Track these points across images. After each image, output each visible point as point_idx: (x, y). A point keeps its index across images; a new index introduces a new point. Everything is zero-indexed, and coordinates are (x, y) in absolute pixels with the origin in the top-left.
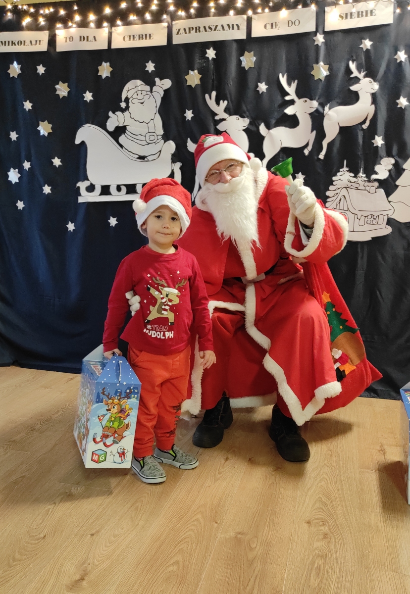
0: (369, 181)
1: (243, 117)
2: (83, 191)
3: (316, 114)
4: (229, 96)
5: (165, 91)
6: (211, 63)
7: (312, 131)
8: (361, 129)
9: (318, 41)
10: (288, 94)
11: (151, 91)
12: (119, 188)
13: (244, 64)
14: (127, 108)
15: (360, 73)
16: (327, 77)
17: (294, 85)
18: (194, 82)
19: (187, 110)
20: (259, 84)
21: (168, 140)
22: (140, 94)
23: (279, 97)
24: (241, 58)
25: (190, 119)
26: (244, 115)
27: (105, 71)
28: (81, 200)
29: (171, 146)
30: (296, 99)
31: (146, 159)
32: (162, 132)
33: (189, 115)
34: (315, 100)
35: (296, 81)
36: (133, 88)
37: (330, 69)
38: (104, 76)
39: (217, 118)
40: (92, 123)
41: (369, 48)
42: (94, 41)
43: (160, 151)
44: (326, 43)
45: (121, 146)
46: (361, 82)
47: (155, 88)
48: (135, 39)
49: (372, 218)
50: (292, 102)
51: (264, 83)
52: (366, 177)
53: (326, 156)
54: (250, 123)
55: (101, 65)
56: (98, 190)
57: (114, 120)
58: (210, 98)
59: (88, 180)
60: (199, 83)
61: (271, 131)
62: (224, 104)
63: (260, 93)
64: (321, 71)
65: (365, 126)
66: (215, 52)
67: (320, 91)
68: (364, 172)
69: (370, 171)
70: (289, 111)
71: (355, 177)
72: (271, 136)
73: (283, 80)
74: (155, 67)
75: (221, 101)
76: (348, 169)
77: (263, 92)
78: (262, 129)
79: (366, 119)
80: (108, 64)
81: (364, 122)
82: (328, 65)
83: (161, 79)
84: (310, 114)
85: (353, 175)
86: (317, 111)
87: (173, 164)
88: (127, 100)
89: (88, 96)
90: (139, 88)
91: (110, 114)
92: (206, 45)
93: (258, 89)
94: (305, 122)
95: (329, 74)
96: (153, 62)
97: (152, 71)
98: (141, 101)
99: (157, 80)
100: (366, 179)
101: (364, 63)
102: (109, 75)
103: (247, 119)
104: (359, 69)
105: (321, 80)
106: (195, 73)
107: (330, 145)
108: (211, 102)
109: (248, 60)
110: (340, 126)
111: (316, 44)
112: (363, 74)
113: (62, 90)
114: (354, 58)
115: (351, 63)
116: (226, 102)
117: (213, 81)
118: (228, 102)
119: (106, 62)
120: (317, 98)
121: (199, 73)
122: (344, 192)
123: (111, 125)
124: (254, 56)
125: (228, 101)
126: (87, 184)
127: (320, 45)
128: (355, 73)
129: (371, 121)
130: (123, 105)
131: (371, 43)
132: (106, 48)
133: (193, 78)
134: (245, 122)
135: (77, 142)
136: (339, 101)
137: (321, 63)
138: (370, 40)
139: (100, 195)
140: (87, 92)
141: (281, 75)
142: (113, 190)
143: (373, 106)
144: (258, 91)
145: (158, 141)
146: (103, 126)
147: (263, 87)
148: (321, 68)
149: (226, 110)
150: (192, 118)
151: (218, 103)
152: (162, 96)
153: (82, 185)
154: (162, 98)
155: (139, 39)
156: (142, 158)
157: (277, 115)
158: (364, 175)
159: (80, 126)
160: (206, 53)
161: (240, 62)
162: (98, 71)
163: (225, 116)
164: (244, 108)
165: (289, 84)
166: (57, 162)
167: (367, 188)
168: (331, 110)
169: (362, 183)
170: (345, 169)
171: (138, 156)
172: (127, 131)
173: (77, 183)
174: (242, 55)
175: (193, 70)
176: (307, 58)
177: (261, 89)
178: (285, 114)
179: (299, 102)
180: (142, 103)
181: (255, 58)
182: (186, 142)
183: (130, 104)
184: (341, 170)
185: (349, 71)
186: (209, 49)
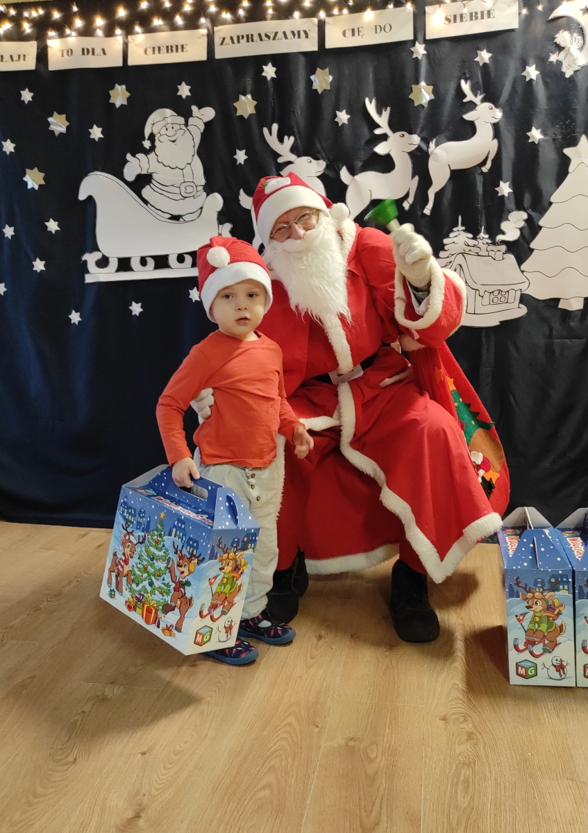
0: (494, 243)
1: (317, 159)
2: (92, 266)
3: (419, 154)
4: (296, 130)
5: (206, 124)
6: (270, 84)
7: (413, 177)
8: (479, 172)
9: (418, 52)
10: (378, 126)
11: (186, 125)
12: (143, 261)
13: (316, 86)
14: (153, 148)
15: (476, 96)
16: (431, 102)
17: (386, 114)
18: (247, 111)
19: (237, 151)
20: (337, 112)
21: (212, 192)
22: (170, 129)
23: (366, 131)
24: (312, 77)
25: (242, 163)
26: (318, 155)
27: (119, 96)
28: (89, 279)
29: (217, 201)
30: (389, 132)
31: (181, 219)
32: (203, 182)
33: (241, 156)
34: (415, 133)
35: (389, 109)
36: (160, 121)
37: (435, 92)
38: (118, 105)
39: (280, 160)
40: (102, 171)
41: (487, 61)
42: (102, 54)
43: (202, 208)
44: (428, 56)
45: (146, 202)
46: (477, 108)
47: (191, 120)
48: (161, 52)
49: (499, 294)
50: (384, 137)
51: (344, 112)
52: (490, 238)
53: (433, 210)
54: (327, 167)
55: (113, 88)
56: (114, 264)
57: (134, 166)
58: (271, 133)
59: (99, 250)
60: (254, 112)
61: (356, 177)
62: (289, 141)
63: (340, 125)
64: (423, 94)
65: (485, 169)
66: (274, 69)
67: (422, 121)
68: (487, 232)
69: (494, 230)
70: (381, 149)
71: (474, 238)
72: (357, 185)
73: (371, 107)
74: (190, 90)
75: (286, 138)
76: (464, 228)
77: (343, 124)
78: (344, 175)
79: (486, 159)
80: (124, 87)
81: (484, 163)
82: (432, 85)
83: (200, 108)
84: (409, 153)
85: (471, 236)
86: (419, 148)
87: (220, 226)
88: (152, 137)
89: (96, 133)
90: (169, 120)
91: (129, 156)
92: (261, 60)
93: (336, 120)
94: (403, 165)
95: (433, 98)
96: (187, 84)
97: (187, 97)
98: (173, 139)
99: (194, 108)
100: (490, 241)
101: (481, 82)
102: (125, 103)
103: (322, 161)
104: (474, 90)
105: (423, 106)
106: (247, 99)
107: (439, 195)
108: (272, 139)
109: (322, 80)
110: (452, 169)
111: (414, 56)
112: (480, 97)
113: (58, 124)
114: (468, 75)
115: (463, 82)
116: (292, 139)
117: (273, 108)
118: (296, 139)
119: (120, 85)
120: (418, 131)
121: (253, 99)
122: (460, 259)
123: (130, 172)
124: (330, 74)
125: (295, 136)
126: (96, 256)
127: (420, 58)
128: (470, 97)
129: (493, 161)
130: (147, 144)
131: (490, 55)
132: (119, 63)
133: (246, 106)
134: (319, 166)
135: (82, 196)
136: (447, 134)
137: (423, 84)
138: (488, 51)
139: (117, 271)
140: (95, 126)
141: (367, 101)
142: (135, 263)
143: (496, 141)
144: (337, 123)
145: (199, 193)
146: (119, 175)
147: (343, 117)
148: (423, 90)
149: (294, 150)
150: (245, 160)
151: (281, 140)
152: (202, 131)
153: (91, 258)
154: (203, 135)
155: (168, 52)
156: (176, 218)
157: (363, 155)
158: (487, 236)
159: (86, 175)
160: (263, 70)
161: (310, 83)
162: (109, 97)
163: (292, 157)
164: (318, 146)
165: (380, 113)
166: (53, 226)
167: (492, 254)
168: (438, 147)
169: (484, 247)
170: (460, 228)
171: (169, 216)
172: (153, 181)
173: (83, 254)
174: (314, 72)
175: (245, 95)
176: (403, 76)
177: (340, 119)
178: (376, 154)
179: (394, 137)
180: (173, 141)
181: (331, 78)
182: (238, 194)
183: (157, 143)
184: (455, 229)
185: (460, 94)
186: (266, 65)
